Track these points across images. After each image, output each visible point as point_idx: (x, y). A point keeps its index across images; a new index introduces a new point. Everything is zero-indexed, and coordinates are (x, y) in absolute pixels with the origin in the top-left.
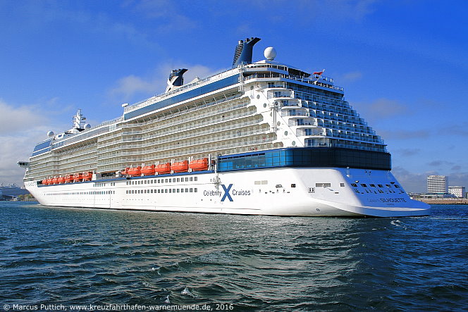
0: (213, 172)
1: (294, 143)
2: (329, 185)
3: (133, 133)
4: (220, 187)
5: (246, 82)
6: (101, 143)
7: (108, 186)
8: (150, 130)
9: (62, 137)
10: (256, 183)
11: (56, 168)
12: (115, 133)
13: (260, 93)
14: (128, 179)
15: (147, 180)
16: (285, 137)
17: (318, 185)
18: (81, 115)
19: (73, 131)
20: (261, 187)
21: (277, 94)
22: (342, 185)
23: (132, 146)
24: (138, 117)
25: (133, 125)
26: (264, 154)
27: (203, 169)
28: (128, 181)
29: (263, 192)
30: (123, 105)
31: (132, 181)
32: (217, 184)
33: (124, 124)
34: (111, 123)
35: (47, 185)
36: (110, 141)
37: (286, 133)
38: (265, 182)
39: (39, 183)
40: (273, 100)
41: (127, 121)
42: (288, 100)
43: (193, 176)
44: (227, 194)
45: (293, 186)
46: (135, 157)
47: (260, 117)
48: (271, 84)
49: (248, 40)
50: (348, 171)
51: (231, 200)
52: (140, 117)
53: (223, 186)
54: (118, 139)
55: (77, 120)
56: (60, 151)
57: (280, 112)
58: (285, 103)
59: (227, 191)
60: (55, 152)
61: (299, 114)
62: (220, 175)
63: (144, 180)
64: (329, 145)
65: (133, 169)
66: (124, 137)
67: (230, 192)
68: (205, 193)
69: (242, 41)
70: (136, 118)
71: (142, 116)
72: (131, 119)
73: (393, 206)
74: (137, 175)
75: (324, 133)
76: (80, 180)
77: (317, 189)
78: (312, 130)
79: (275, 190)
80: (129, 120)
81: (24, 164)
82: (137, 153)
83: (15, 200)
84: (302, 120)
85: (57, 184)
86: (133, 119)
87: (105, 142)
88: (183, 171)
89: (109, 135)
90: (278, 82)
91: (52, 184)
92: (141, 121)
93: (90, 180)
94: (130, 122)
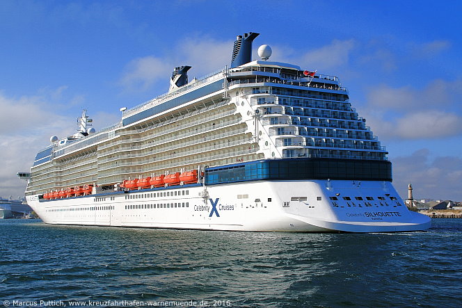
0: (202, 185)
1: (273, 154)
2: (305, 198)
3: (131, 140)
4: (209, 201)
5: (231, 88)
6: (100, 152)
7: (108, 201)
8: (149, 137)
9: (65, 142)
10: (239, 197)
11: (59, 180)
12: (115, 140)
13: (244, 100)
14: (126, 192)
15: (144, 193)
16: (266, 147)
17: (293, 199)
18: (86, 117)
19: (77, 135)
20: (243, 200)
21: (261, 101)
22: (319, 199)
23: (131, 156)
24: (135, 123)
25: (131, 132)
26: (244, 166)
27: (192, 182)
28: (127, 194)
29: (245, 206)
30: (122, 109)
31: (130, 195)
32: (206, 197)
33: (123, 130)
34: (110, 129)
35: (48, 200)
36: (110, 149)
37: (267, 144)
38: (246, 196)
39: (41, 197)
40: (256, 107)
41: (126, 127)
42: (271, 107)
43: (185, 190)
44: (214, 209)
45: (270, 200)
46: (134, 167)
47: (244, 125)
48: (256, 90)
49: (246, 35)
50: (329, 184)
51: (218, 215)
52: (137, 123)
53: (211, 200)
54: (117, 147)
55: (83, 123)
56: (62, 160)
57: (262, 121)
58: (268, 111)
59: (214, 205)
60: (57, 161)
61: (281, 123)
62: (209, 189)
63: (141, 194)
64: (308, 156)
65: (130, 183)
66: (123, 145)
67: (217, 207)
68: (196, 208)
69: (241, 37)
70: (133, 124)
71: (139, 122)
72: (129, 126)
73: (381, 220)
74: (135, 189)
75: (305, 143)
76: (81, 194)
77: (293, 203)
78: (292, 140)
79: (254, 204)
80: (128, 126)
81: (24, 175)
82: (137, 163)
83: (28, 217)
84: (283, 128)
85: (59, 198)
86: (131, 125)
87: (104, 150)
88: (175, 184)
89: (108, 143)
90: (262, 87)
91: (54, 199)
92: (138, 127)
93: (90, 194)
94: (128, 129)
